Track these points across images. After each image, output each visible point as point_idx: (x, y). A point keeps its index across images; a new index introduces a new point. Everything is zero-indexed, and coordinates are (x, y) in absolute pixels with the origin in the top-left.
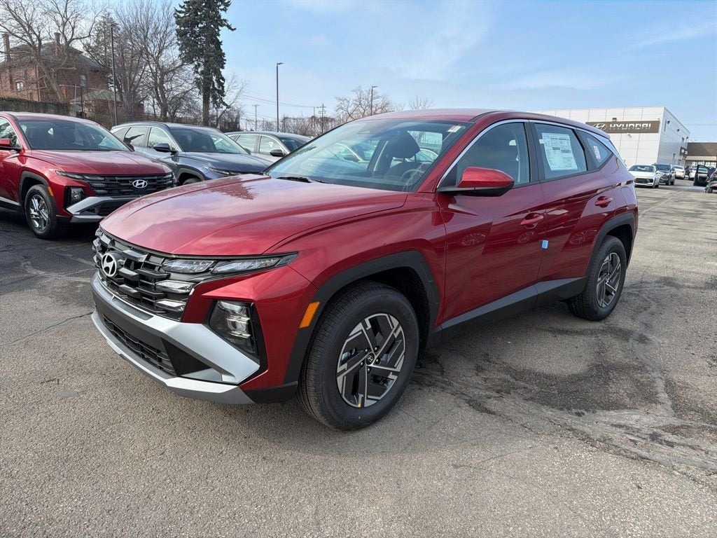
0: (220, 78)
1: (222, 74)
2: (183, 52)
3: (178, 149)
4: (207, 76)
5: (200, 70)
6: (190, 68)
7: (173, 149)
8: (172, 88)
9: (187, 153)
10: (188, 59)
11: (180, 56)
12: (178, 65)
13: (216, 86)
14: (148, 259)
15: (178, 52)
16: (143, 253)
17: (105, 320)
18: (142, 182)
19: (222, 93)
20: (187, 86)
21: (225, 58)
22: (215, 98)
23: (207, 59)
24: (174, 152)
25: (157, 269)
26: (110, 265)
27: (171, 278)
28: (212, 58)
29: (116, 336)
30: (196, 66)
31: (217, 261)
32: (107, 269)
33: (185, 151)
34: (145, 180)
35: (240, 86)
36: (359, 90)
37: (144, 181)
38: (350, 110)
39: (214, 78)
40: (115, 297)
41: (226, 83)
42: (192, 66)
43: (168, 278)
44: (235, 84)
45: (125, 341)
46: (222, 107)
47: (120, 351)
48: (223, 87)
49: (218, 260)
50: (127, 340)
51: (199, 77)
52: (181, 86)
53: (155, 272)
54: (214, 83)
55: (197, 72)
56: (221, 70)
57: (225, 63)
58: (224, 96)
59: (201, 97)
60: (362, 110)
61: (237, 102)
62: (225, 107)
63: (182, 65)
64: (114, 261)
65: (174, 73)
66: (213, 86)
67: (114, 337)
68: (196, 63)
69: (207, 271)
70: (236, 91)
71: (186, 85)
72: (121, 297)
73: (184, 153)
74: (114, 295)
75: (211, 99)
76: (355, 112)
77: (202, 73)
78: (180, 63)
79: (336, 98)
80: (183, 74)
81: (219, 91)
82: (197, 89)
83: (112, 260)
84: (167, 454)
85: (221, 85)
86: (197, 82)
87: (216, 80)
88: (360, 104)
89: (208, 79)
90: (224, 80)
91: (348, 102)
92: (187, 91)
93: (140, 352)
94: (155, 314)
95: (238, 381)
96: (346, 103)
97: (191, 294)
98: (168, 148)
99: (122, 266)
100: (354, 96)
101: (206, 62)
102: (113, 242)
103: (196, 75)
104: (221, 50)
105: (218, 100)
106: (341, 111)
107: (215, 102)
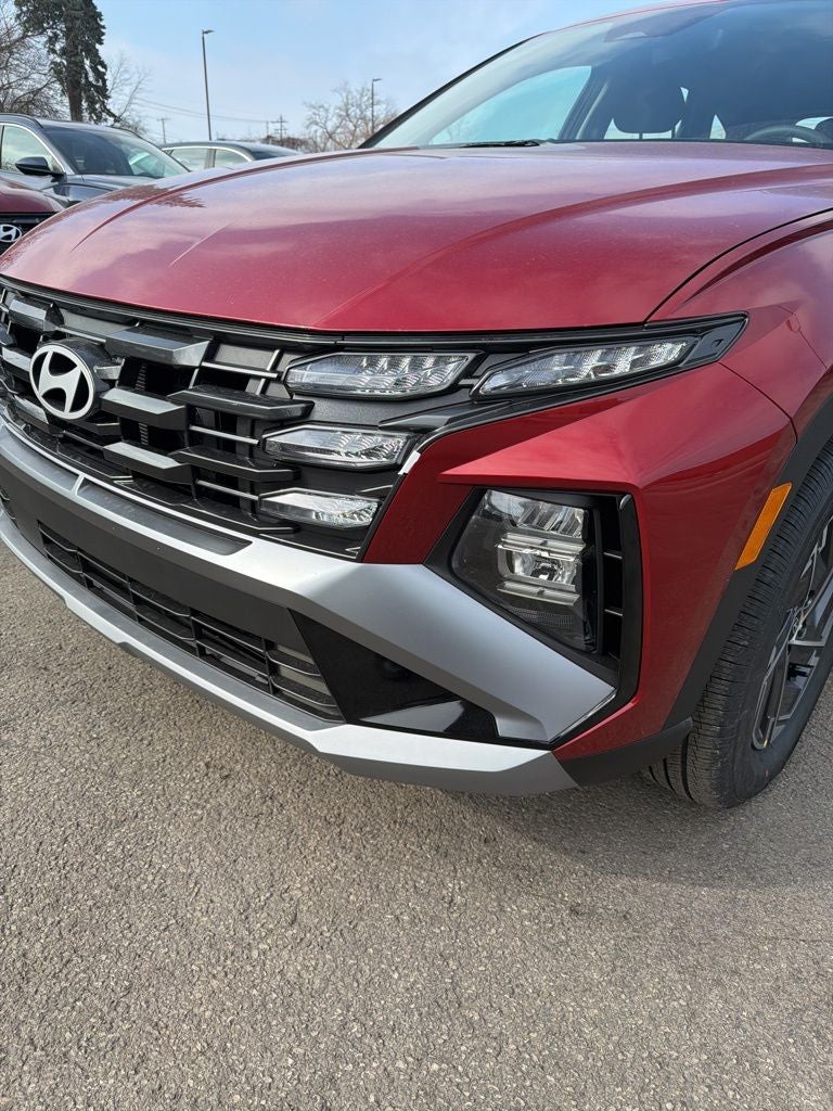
0: (97, 62)
1: (101, 53)
2: (24, 9)
3: (67, 170)
4: (73, 59)
5: (58, 47)
6: (39, 42)
7: (55, 168)
8: (9, 83)
9: (86, 177)
10: (34, 23)
11: (18, 17)
12: (16, 36)
13: (91, 79)
14: (210, 355)
15: (14, 10)
16: (187, 336)
17: (46, 541)
18: (10, 229)
19: (103, 91)
20: (38, 79)
21: (102, 23)
22: (92, 102)
23: (69, 24)
24: (58, 176)
25: (255, 388)
26: (68, 383)
27: (316, 415)
28: (78, 22)
29: (90, 585)
30: (50, 38)
31: (484, 352)
32: (56, 396)
33: (81, 173)
34: (17, 225)
35: (135, 79)
36: (345, 88)
37: (15, 228)
38: (330, 126)
39: (87, 62)
40: (86, 482)
41: (108, 73)
42: (44, 39)
43: (305, 417)
44: (127, 76)
45: (130, 605)
46: (106, 120)
47: (117, 634)
48: (104, 81)
49: (488, 346)
50: (137, 601)
51: (58, 60)
52: (26, 78)
53: (254, 399)
54: (86, 74)
55: (54, 51)
56: (98, 46)
57: (103, 34)
58: (108, 97)
59: (66, 100)
60: (351, 127)
61: (132, 110)
62: (111, 120)
63: (25, 36)
64: (81, 367)
65: (11, 53)
66: (87, 78)
67: (85, 591)
68: (49, 32)
69: (454, 388)
70: (127, 90)
71: (35, 76)
72: (110, 482)
73: (79, 176)
74: (82, 476)
75: (85, 104)
76: (339, 130)
77: (64, 52)
78: (17, 34)
79: (305, 103)
80: (28, 55)
81: (96, 87)
82: (57, 86)
83: (74, 366)
84: (304, 918)
85: (100, 76)
86: (56, 69)
87: (91, 67)
88: (348, 115)
89: (76, 64)
90: (105, 67)
91: (327, 111)
92: (40, 89)
93: (194, 642)
94: (256, 534)
95: (549, 737)
96: (322, 113)
97: (406, 469)
98: (46, 167)
99: (111, 384)
100: (336, 101)
101: (69, 29)
102: (55, 315)
103: (52, 56)
104: (95, 7)
105: (97, 106)
106: (314, 127)
107: (92, 110)
